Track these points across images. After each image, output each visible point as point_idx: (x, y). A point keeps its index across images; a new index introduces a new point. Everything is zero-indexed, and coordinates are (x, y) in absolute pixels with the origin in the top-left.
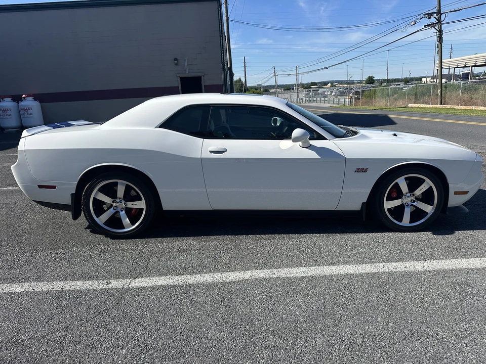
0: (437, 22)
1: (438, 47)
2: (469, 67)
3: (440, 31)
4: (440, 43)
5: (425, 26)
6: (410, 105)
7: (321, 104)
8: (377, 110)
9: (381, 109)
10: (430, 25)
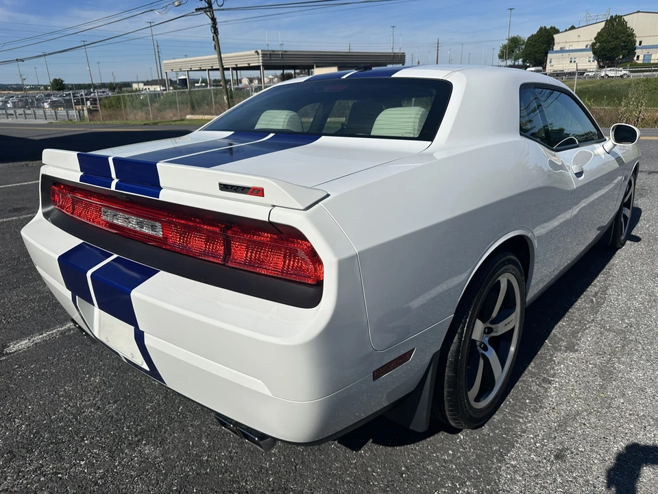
0: (207, 5)
1: (214, 40)
2: (205, 70)
3: (213, 19)
4: (217, 36)
5: (196, 9)
6: (188, 117)
7: (27, 120)
8: (149, 124)
9: (155, 124)
10: (202, 9)
